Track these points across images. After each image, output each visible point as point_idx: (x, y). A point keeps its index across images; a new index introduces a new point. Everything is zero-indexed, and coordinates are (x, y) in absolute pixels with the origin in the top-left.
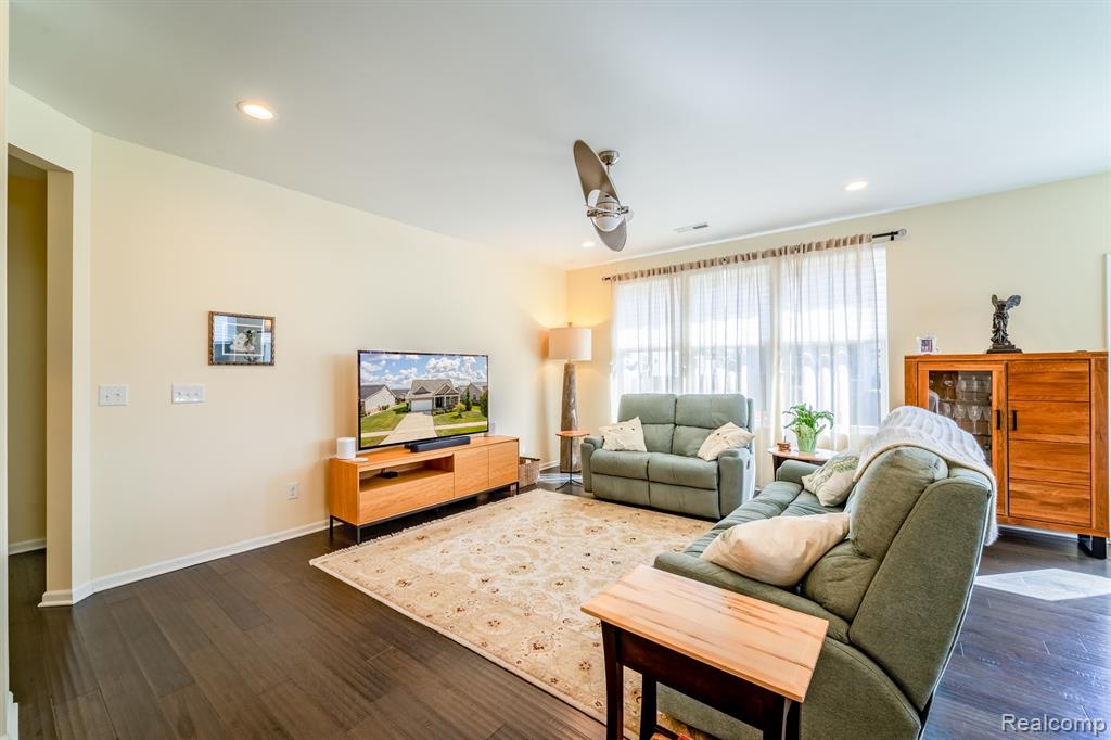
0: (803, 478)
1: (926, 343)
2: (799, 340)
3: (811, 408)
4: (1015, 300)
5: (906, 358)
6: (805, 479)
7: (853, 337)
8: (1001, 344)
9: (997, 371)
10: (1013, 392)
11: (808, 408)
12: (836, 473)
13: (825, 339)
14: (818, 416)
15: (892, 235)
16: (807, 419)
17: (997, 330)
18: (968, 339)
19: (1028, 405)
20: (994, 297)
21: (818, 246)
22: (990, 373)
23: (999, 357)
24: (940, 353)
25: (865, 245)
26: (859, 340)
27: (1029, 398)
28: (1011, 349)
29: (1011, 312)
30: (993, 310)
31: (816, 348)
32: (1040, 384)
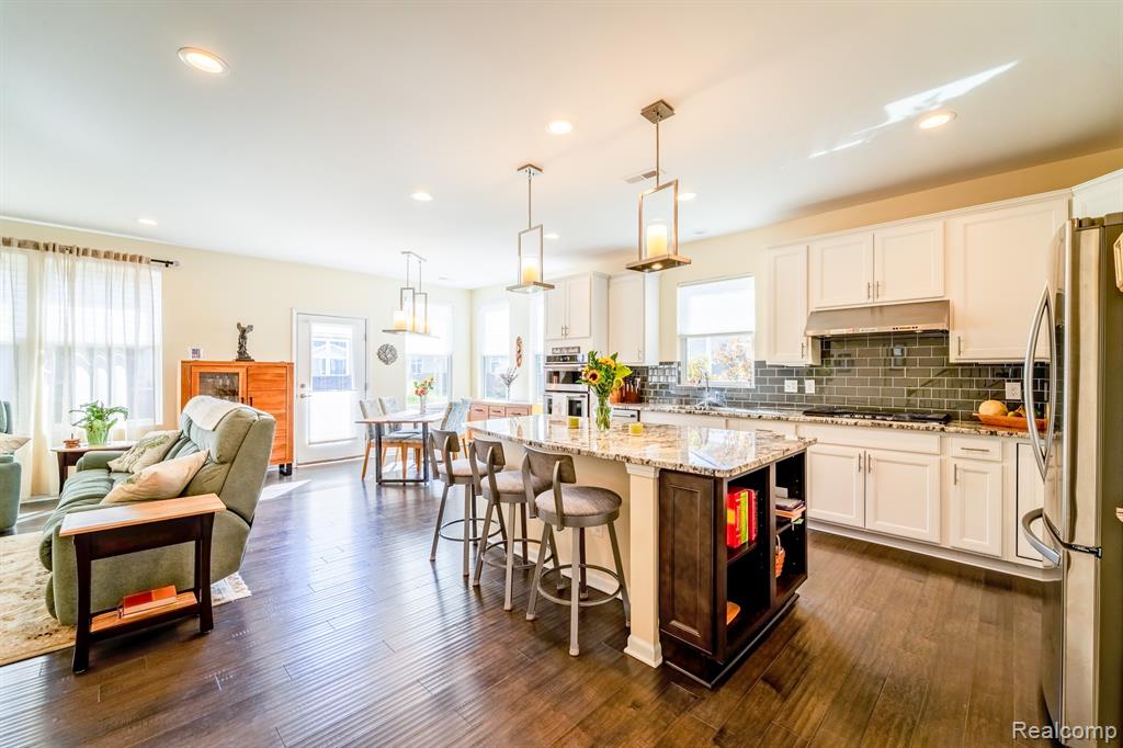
0: (109, 463)
1: (195, 352)
2: (70, 340)
3: (103, 405)
4: (251, 327)
5: (183, 362)
6: (110, 463)
7: (131, 342)
8: (243, 356)
9: (242, 373)
10: (250, 385)
11: (99, 405)
12: (148, 450)
13: (100, 341)
14: (111, 411)
15: (167, 263)
16: (99, 414)
17: (241, 346)
18: (223, 351)
19: (259, 393)
20: (239, 325)
21: (95, 254)
22: (238, 374)
23: (242, 363)
24: (206, 360)
25: (144, 265)
26: (137, 344)
27: (259, 389)
28: (248, 359)
29: (248, 335)
30: (239, 333)
31: (91, 351)
32: (264, 381)
